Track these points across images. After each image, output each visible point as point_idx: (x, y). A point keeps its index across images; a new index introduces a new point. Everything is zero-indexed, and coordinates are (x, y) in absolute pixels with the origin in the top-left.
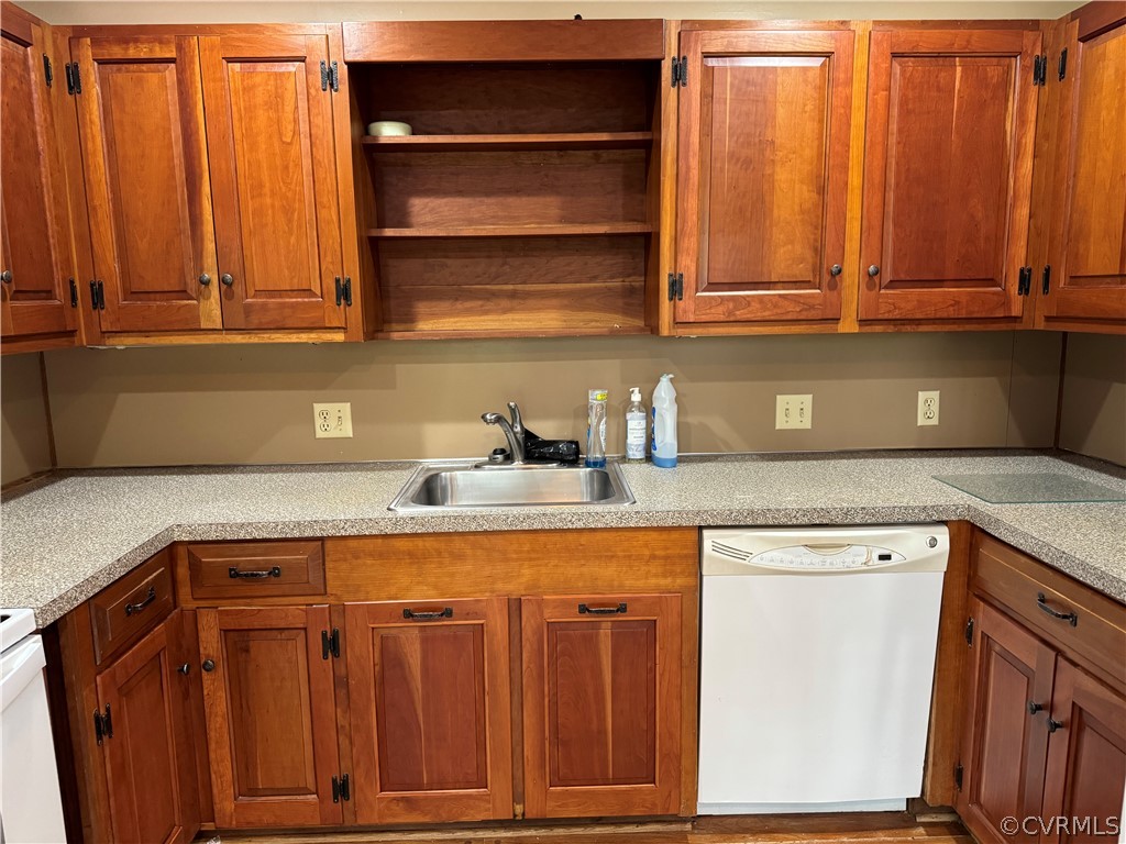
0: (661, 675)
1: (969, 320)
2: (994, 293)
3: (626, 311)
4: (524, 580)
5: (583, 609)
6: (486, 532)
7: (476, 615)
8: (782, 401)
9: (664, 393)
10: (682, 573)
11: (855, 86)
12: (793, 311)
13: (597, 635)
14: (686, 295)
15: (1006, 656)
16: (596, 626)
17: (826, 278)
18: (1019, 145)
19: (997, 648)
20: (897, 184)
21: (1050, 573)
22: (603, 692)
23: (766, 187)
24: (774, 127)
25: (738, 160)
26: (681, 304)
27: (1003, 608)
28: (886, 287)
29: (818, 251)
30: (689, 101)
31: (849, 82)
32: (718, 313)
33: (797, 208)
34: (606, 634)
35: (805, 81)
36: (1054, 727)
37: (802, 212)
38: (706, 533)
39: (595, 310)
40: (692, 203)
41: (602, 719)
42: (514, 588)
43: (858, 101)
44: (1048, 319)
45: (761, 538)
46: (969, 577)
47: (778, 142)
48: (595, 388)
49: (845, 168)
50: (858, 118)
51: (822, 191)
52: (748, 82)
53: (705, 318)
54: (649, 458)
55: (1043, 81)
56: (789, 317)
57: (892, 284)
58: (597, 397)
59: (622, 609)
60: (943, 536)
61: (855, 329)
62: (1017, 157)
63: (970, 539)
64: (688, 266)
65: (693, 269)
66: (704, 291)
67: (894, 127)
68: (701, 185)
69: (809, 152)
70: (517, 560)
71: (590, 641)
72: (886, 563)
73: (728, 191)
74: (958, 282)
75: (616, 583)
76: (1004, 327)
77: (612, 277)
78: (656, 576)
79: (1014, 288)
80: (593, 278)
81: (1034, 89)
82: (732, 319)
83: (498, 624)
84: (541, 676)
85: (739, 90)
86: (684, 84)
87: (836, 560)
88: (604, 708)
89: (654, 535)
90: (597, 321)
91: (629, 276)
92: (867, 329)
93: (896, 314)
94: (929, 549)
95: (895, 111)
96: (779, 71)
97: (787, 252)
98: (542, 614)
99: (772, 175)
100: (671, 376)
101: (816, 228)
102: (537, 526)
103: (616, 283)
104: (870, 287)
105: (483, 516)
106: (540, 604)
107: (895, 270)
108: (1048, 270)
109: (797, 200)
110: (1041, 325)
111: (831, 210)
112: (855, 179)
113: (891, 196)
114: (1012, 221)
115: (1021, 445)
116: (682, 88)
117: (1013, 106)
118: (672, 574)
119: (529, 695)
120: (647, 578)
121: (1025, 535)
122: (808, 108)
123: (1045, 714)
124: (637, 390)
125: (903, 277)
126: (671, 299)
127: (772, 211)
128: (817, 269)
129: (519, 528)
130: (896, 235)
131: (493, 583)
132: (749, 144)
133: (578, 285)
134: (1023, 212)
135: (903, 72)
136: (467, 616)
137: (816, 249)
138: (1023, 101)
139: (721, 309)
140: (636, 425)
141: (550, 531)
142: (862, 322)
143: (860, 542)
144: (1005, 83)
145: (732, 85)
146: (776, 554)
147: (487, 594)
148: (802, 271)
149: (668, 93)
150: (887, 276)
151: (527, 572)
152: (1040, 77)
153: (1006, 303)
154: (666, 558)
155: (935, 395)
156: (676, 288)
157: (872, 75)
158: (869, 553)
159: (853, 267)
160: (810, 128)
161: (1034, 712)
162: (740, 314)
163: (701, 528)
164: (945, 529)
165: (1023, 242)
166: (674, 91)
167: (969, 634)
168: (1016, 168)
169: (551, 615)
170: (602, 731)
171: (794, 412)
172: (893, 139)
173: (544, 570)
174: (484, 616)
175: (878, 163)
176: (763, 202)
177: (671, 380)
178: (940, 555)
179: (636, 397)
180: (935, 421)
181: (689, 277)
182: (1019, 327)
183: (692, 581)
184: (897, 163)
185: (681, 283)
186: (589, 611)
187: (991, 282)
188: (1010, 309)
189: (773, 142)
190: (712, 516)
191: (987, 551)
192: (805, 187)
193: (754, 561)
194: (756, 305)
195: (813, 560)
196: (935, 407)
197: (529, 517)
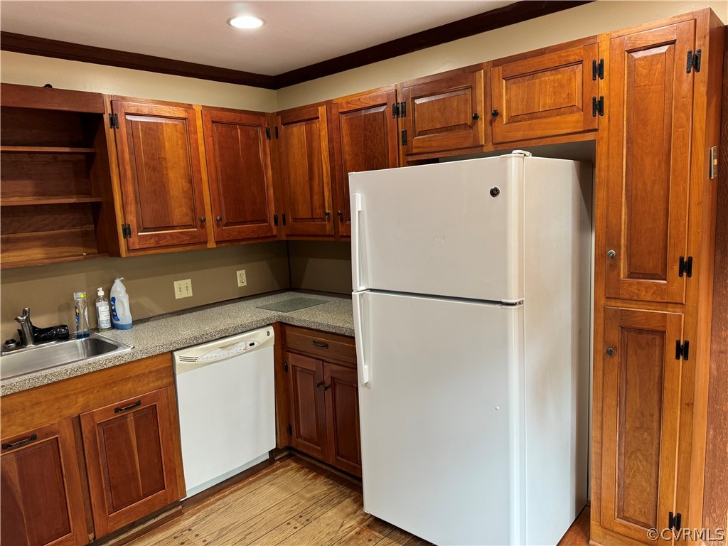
0: (162, 432)
1: (258, 238)
2: (266, 226)
3: (85, 245)
4: (80, 404)
5: (117, 410)
6: (54, 383)
7: (53, 433)
8: (177, 284)
9: (119, 289)
10: (166, 376)
11: (198, 134)
12: (186, 239)
13: (126, 422)
14: (133, 235)
15: (304, 370)
16: (125, 417)
17: (199, 223)
18: (266, 164)
19: (299, 369)
20: (222, 180)
21: (315, 332)
22: (133, 451)
23: (165, 180)
24: (165, 151)
25: (150, 167)
26: (131, 240)
27: (298, 352)
28: (224, 226)
29: (193, 210)
30: (121, 136)
31: (196, 132)
32: (152, 243)
33: (181, 191)
34: (131, 420)
35: (176, 130)
36: (326, 389)
37: (184, 192)
38: (175, 353)
39: (65, 246)
40: (130, 189)
41: (134, 466)
42: (74, 411)
43: (201, 142)
44: (287, 235)
45: (201, 349)
46: (282, 345)
47: (168, 159)
48: (77, 292)
49: (199, 172)
50: (202, 149)
51: (191, 182)
52: (149, 129)
53: (145, 246)
54: (114, 326)
55: (270, 138)
56: (185, 242)
57: (227, 225)
58: (80, 296)
59: (138, 403)
60: (271, 329)
61: (214, 246)
62: (266, 169)
63: (282, 329)
64: (132, 220)
65: (135, 221)
66: (141, 232)
67: (217, 154)
68: (133, 178)
69: (183, 164)
70: (75, 394)
71: (122, 426)
72: (253, 347)
73: (147, 182)
74: (252, 222)
75: (133, 391)
76: (271, 240)
77: (74, 226)
78: (153, 382)
79: (273, 223)
80: (62, 227)
81: (267, 141)
82: (158, 245)
83: (67, 434)
84: (97, 456)
85: (146, 132)
86: (118, 128)
87: (234, 351)
88: (134, 460)
89: (150, 361)
90: (68, 252)
91: (84, 225)
92: (219, 245)
93: (231, 238)
94: (266, 336)
95: (217, 147)
96: (164, 125)
97: (179, 212)
98: (93, 420)
99: (167, 174)
100: (122, 278)
101: (191, 200)
102: (86, 371)
103: (77, 229)
104: (218, 226)
105: (51, 374)
106: (92, 415)
107: (227, 218)
108: (284, 216)
109: (180, 187)
110: (284, 238)
111: (197, 191)
112: (204, 177)
113: (221, 185)
114: (268, 195)
115: (278, 289)
116: (117, 130)
117: (261, 148)
118: (162, 378)
119: (92, 469)
120: (148, 384)
121: (304, 321)
122: (179, 143)
123: (322, 386)
124: (101, 289)
125: (231, 221)
126: (124, 238)
127: (169, 191)
128: (194, 219)
129: (75, 375)
130: (225, 202)
131: (60, 412)
132: (154, 159)
133: (52, 232)
134: (271, 191)
135: (217, 130)
136: (46, 435)
137: (192, 210)
138: (264, 146)
139: (152, 241)
140: (103, 309)
141: (94, 372)
142: (217, 243)
143: (242, 340)
144: (257, 138)
145: (142, 130)
146: (209, 355)
147: (58, 419)
148: (187, 220)
149: (109, 132)
150: (225, 221)
151: (81, 400)
152: (269, 137)
153: (271, 230)
154: (157, 371)
155: (244, 272)
156: (127, 231)
157: (205, 130)
158: (246, 344)
159: (209, 217)
160: (181, 152)
161: (318, 386)
162: (162, 243)
163: (172, 352)
164: (271, 327)
165: (273, 204)
166: (112, 130)
167: (286, 368)
168: (266, 174)
169: (98, 420)
170: (135, 473)
171: (184, 289)
172: (218, 159)
173: (91, 396)
174: (58, 432)
175: (213, 170)
176: (165, 188)
177: (122, 281)
178: (272, 338)
179: (101, 293)
180: (245, 284)
181: (133, 226)
182: (277, 239)
183: (171, 379)
184: (221, 170)
185: (130, 229)
186: (121, 410)
187: (264, 221)
188: (272, 232)
189: (165, 159)
190: (178, 344)
191: (288, 331)
192: (183, 181)
193: (200, 361)
194: (168, 238)
195: (225, 353)
196: (244, 278)
197: (80, 367)
